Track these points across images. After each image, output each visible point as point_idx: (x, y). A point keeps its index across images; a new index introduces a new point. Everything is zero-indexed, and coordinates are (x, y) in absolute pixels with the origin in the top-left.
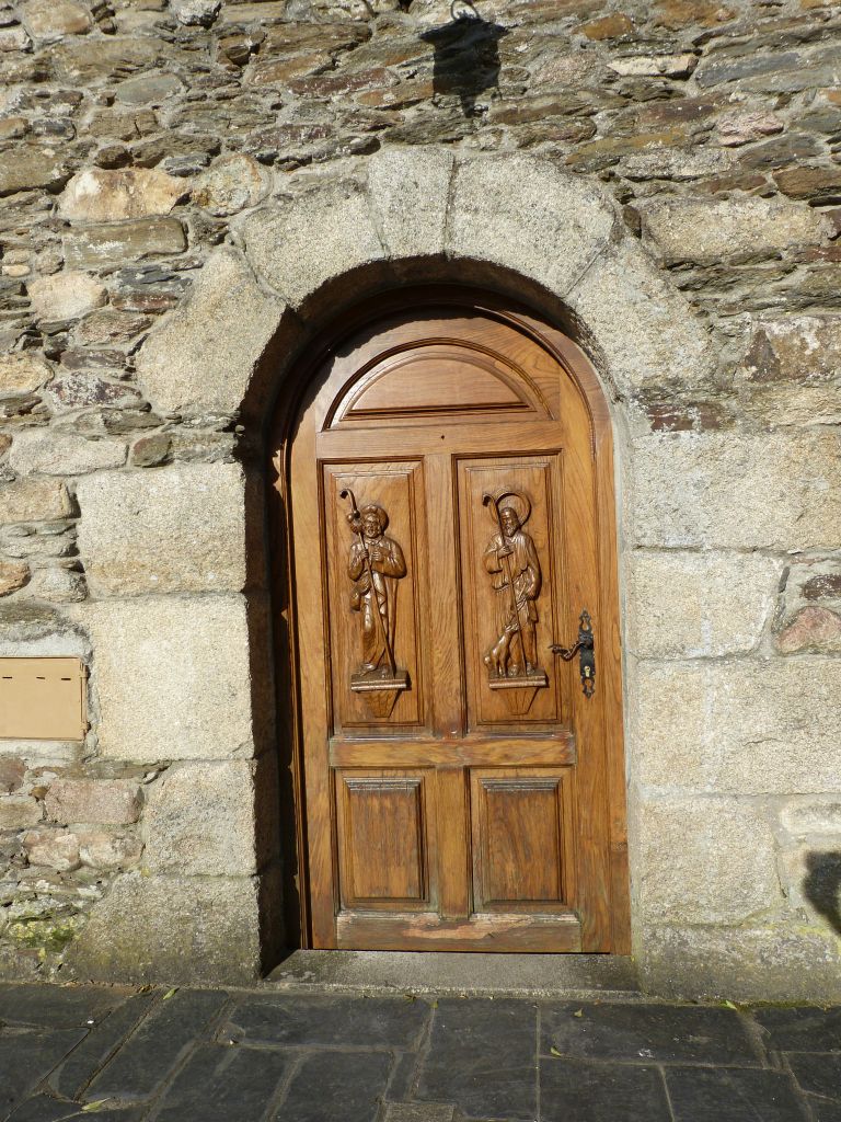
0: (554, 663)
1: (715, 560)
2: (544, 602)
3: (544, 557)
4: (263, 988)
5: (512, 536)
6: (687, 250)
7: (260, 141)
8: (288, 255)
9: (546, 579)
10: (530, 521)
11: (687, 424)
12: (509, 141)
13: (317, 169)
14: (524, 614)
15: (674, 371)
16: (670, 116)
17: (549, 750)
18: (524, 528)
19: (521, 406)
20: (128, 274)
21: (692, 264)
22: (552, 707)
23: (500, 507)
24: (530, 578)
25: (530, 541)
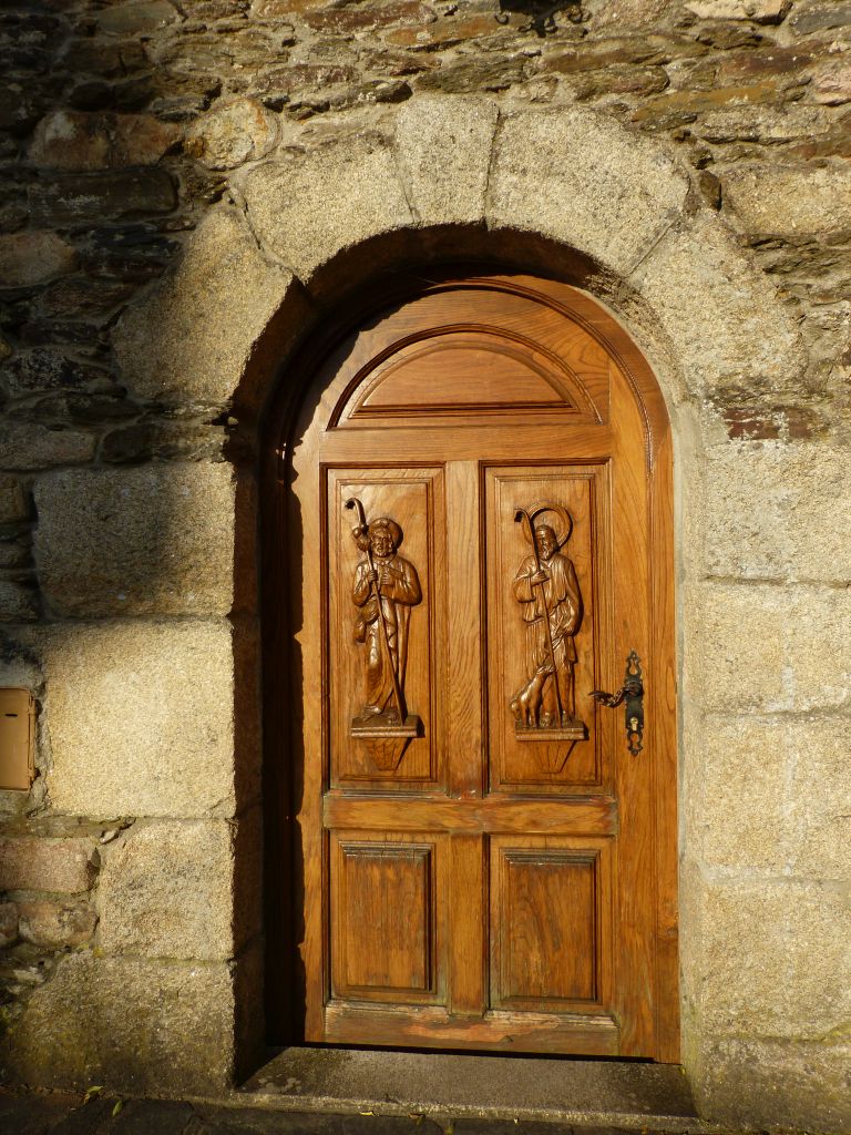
0: (595, 712)
1: (802, 597)
2: (584, 640)
3: (585, 585)
4: (237, 1100)
5: (548, 559)
6: (775, 226)
7: (268, 83)
8: (297, 218)
9: (587, 612)
10: (570, 542)
11: (772, 432)
12: (565, 92)
13: (335, 119)
14: (560, 653)
15: (758, 368)
16: (758, 67)
17: (585, 816)
18: (563, 551)
19: (563, 405)
20: (104, 235)
21: (780, 241)
22: (590, 764)
23: (536, 524)
24: (568, 610)
25: (570, 566)
